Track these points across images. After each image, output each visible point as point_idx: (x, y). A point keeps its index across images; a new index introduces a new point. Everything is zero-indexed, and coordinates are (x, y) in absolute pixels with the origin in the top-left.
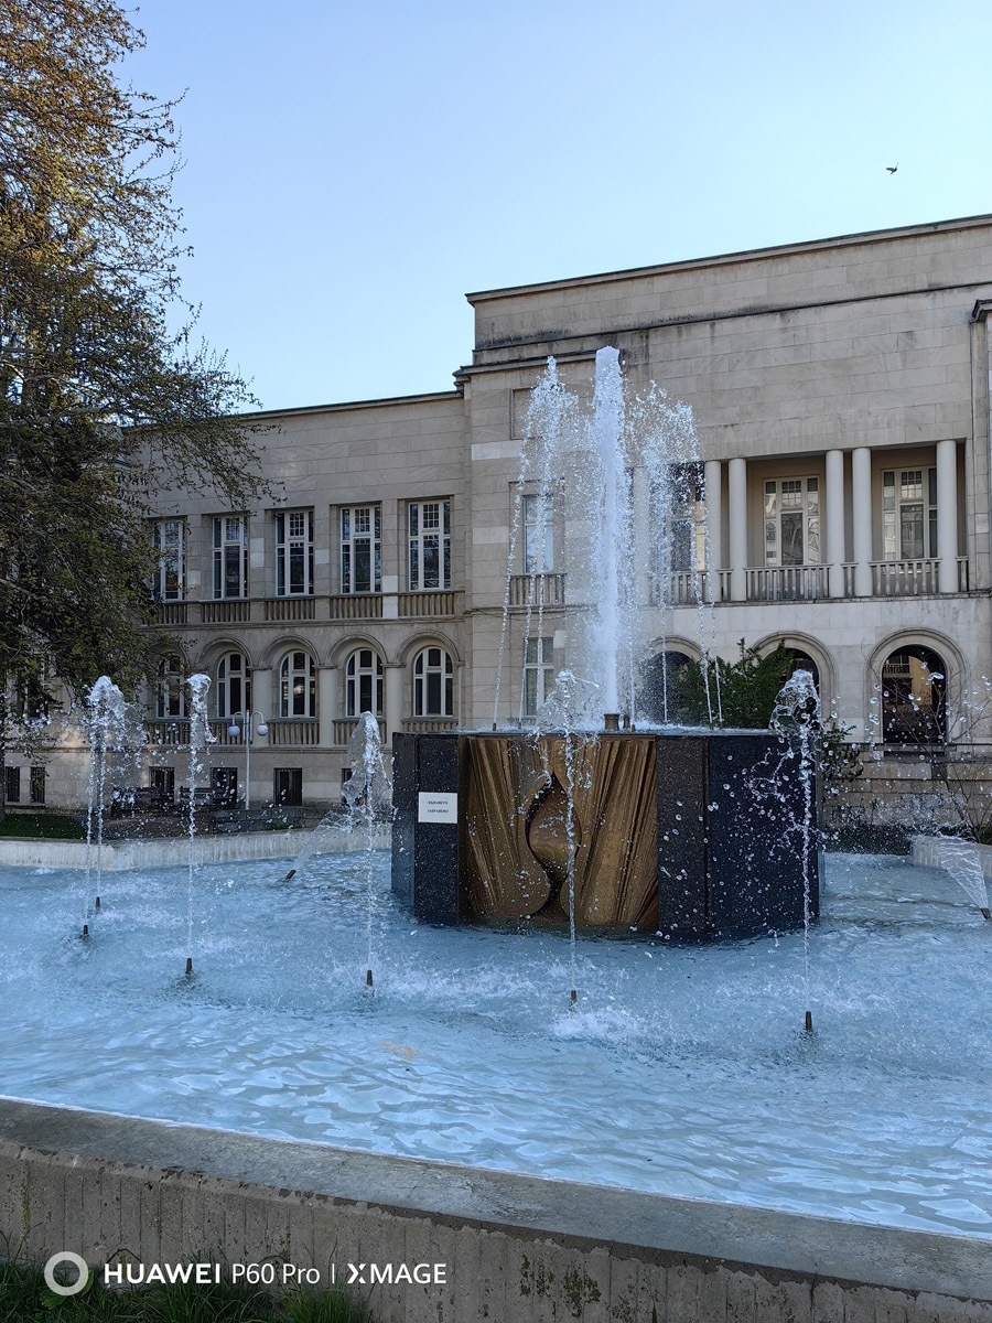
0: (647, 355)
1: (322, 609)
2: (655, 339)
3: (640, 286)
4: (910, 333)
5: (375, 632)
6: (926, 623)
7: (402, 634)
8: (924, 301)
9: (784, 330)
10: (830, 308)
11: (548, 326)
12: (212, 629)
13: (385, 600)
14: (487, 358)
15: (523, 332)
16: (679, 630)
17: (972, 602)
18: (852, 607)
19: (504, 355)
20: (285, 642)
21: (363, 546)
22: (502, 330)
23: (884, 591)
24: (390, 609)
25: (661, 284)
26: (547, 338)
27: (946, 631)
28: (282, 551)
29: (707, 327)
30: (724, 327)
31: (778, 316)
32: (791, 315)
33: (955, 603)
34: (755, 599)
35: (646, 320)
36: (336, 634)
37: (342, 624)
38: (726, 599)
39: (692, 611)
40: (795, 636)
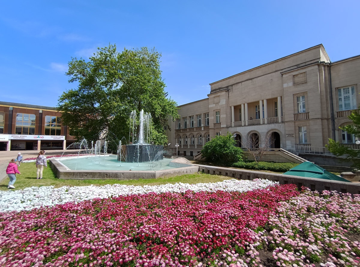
0: (232, 89)
1: (195, 129)
2: (234, 86)
3: (232, 79)
4: (272, 79)
5: (201, 132)
6: (275, 128)
7: (204, 132)
8: (274, 74)
9: (252, 82)
10: (259, 78)
11: (220, 87)
12: (183, 132)
13: (202, 128)
14: (212, 93)
15: (216, 88)
16: (237, 131)
17: (283, 124)
18: (263, 126)
19: (214, 92)
20: (191, 134)
21: (200, 120)
22: (214, 88)
23: (269, 123)
24: (203, 129)
25: (234, 78)
26: (220, 89)
27: (279, 129)
28: (191, 122)
29: (241, 83)
30: (243, 83)
31: (251, 80)
32: (253, 80)
33: (280, 124)
34: (249, 125)
35: (233, 84)
36: (197, 133)
37: (197, 131)
38: (245, 126)
39: (239, 128)
40: (254, 131)
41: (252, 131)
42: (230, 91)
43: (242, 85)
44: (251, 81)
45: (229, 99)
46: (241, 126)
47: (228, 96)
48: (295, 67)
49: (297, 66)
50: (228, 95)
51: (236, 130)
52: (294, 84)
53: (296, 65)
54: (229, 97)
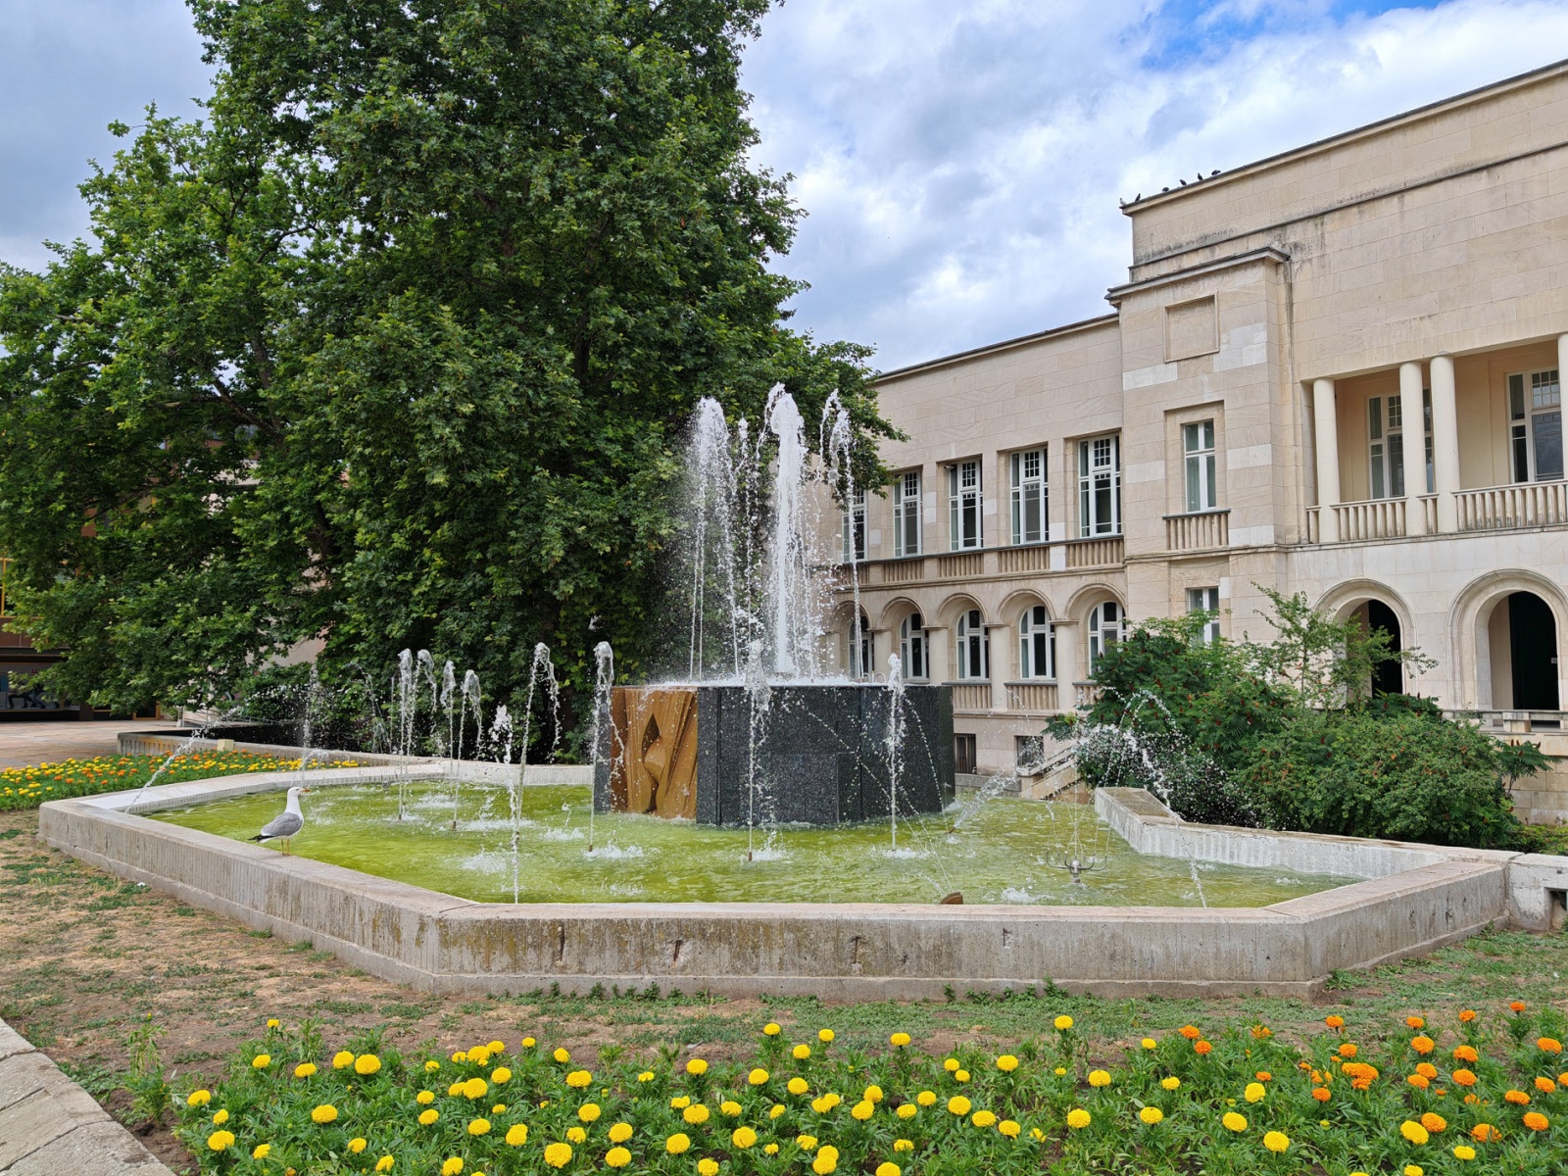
0: (1323, 245)
1: (989, 563)
2: (1332, 225)
3: (1315, 164)
5: (1043, 586)
7: (1074, 585)
9: (1492, 190)
11: (1213, 227)
13: (1053, 550)
14: (1145, 274)
15: (1184, 238)
16: (1370, 574)
19: (1164, 268)
21: (1032, 493)
22: (1160, 242)
24: (1057, 558)
26: (1209, 243)
28: (954, 504)
29: (1395, 200)
30: (1416, 199)
31: (1484, 174)
32: (1500, 171)
34: (1467, 530)
35: (1323, 205)
36: (1005, 589)
37: (1010, 579)
38: (1433, 534)
39: (1388, 550)
40: (1521, 575)
41: (1495, 574)
42: (1303, 262)
43: (1402, 213)
44: (1482, 181)
45: (1291, 324)
46: (1396, 536)
47: (1283, 300)
50: (1283, 291)
51: (1359, 566)
54: (1290, 305)
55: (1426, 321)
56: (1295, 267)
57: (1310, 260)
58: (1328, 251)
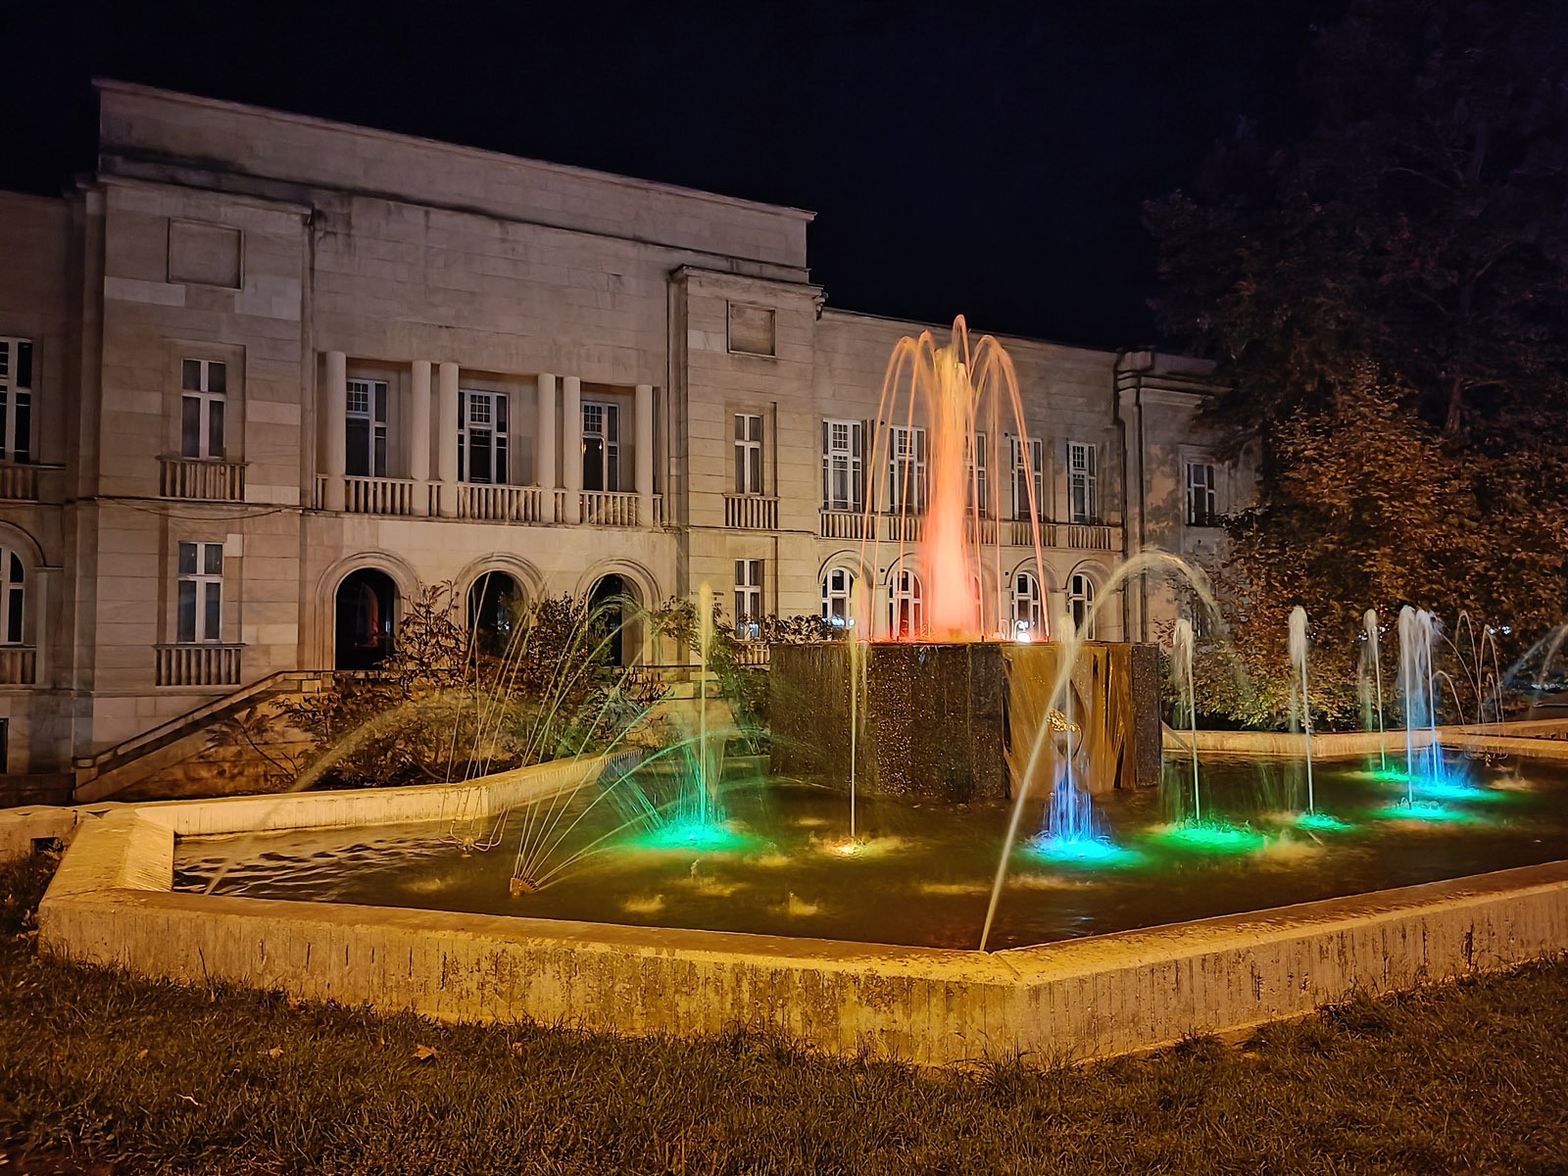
0: (349, 225)
2: (359, 207)
4: (618, 277)
6: (630, 554)
8: (629, 249)
10: (550, 230)
14: (122, 167)
16: (385, 544)
17: (664, 537)
18: (561, 530)
22: (143, 138)
23: (591, 522)
26: (213, 166)
27: (645, 562)
29: (420, 211)
30: (439, 217)
31: (496, 224)
32: (508, 226)
33: (653, 537)
34: (466, 516)
35: (348, 182)
38: (435, 514)
39: (394, 524)
42: (327, 233)
43: (428, 228)
44: (495, 230)
45: (312, 289)
46: (404, 512)
47: (309, 264)
48: (724, 264)
49: (732, 263)
50: (309, 251)
51: (376, 536)
52: (733, 347)
53: (727, 257)
54: (313, 271)
55: (444, 331)
56: (319, 234)
57: (335, 234)
58: (353, 232)
